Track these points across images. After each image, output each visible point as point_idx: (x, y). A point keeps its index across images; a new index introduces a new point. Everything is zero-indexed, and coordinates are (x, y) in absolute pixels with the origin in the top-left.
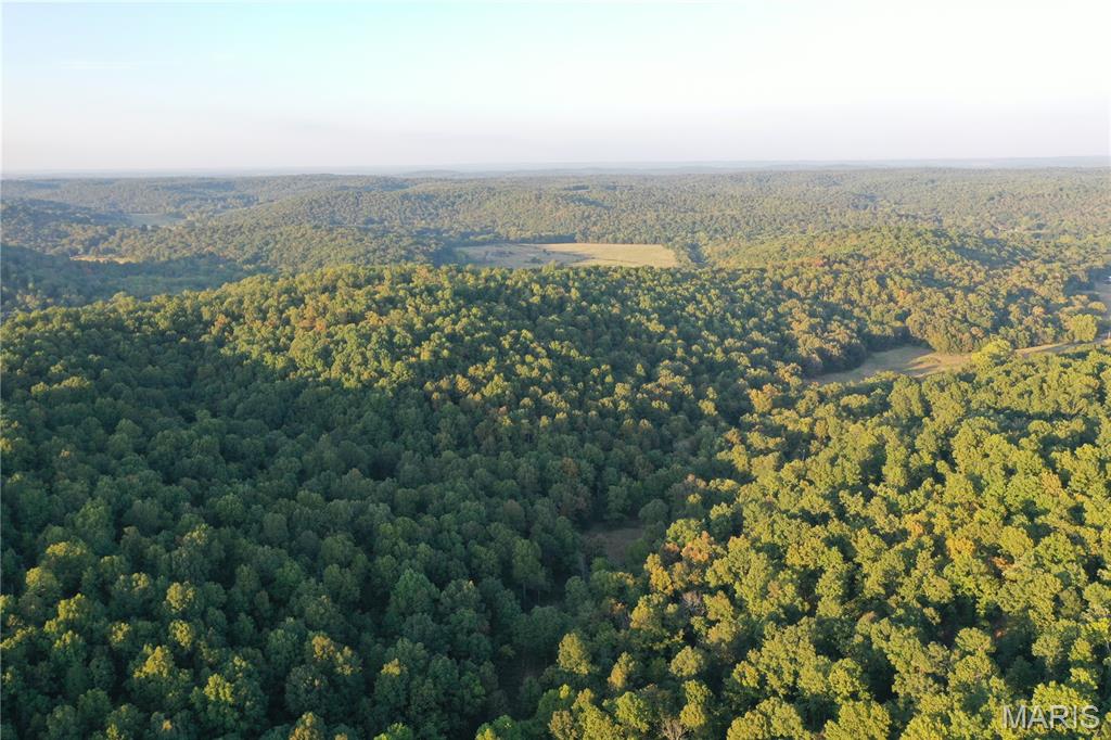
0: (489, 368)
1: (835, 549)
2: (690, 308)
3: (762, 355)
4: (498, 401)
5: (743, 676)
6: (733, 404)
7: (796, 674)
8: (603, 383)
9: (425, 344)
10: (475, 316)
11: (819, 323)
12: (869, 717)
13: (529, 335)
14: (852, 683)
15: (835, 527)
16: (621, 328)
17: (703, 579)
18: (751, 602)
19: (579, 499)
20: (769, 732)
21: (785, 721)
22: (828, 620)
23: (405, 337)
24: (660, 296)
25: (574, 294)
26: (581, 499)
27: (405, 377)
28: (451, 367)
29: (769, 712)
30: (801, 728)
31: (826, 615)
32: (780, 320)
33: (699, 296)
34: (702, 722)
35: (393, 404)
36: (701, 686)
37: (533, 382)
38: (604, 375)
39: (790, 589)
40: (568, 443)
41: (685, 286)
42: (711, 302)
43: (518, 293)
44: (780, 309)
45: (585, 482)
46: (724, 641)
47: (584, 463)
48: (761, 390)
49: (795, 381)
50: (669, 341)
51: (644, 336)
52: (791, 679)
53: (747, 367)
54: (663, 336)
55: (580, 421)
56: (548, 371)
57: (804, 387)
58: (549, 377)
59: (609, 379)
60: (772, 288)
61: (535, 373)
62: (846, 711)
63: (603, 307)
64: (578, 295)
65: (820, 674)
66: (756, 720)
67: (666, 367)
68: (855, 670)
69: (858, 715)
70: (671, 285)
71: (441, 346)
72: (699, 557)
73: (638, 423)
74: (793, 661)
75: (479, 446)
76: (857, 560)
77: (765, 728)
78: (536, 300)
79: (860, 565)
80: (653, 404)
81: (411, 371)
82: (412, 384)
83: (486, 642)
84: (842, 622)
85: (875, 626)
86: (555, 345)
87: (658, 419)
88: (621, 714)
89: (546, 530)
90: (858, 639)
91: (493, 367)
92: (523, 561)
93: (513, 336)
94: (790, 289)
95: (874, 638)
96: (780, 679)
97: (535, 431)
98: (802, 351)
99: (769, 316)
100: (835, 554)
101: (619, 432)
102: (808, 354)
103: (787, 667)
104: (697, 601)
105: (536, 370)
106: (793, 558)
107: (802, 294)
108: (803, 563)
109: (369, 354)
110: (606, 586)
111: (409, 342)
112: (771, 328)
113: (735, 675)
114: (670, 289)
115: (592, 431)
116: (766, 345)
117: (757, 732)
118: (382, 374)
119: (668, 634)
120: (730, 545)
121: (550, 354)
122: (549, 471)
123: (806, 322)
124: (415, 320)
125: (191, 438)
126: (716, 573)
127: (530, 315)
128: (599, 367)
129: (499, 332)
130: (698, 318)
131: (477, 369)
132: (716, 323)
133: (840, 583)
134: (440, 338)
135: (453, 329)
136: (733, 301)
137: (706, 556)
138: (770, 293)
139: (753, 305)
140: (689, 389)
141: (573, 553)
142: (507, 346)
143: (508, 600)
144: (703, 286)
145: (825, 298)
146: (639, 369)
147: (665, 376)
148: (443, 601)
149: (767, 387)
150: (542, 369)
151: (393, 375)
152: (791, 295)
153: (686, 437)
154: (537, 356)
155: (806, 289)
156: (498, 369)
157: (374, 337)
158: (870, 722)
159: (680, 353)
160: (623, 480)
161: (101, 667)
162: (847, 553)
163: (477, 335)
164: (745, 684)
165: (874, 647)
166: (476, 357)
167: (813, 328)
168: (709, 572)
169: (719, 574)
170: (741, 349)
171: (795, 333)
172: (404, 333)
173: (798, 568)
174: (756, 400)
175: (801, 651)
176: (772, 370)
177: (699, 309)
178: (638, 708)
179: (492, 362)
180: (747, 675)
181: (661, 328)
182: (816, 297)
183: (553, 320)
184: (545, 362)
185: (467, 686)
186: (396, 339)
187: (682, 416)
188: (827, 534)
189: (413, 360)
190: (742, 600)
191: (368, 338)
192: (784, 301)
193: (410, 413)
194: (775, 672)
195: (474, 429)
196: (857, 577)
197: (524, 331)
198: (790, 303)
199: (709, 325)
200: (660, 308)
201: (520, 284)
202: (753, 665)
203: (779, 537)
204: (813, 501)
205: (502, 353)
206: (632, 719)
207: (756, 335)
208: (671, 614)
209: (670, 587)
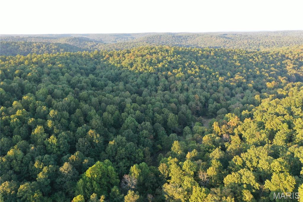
0: (179, 70)
1: (285, 124)
2: (251, 60)
3: (274, 74)
4: (180, 79)
5: (236, 161)
6: (260, 86)
7: (258, 163)
8: (215, 77)
9: (161, 63)
10: (179, 57)
11: (297, 67)
12: (285, 180)
13: (194, 63)
14: (281, 168)
15: (287, 117)
16: (226, 64)
17: (233, 132)
18: (248, 139)
19: (198, 107)
20: (241, 181)
21: (248, 178)
22: (277, 146)
23: (155, 61)
24: (241, 56)
25: (212, 54)
26: (199, 107)
27: (153, 71)
28: (168, 70)
29: (242, 174)
30: (254, 181)
31: (277, 144)
32: (283, 65)
33: (254, 57)
34: (215, 174)
35: (147, 78)
36: (217, 162)
37: (192, 75)
38: (216, 75)
39: (264, 135)
40: (198, 91)
41: (250, 54)
42: (258, 58)
43: (194, 53)
44: (283, 62)
45: (201, 102)
46: (232, 149)
47: (202, 97)
48: (271, 82)
49: (284, 81)
50: (241, 68)
51: (233, 67)
52: (256, 164)
53: (268, 77)
54: (240, 66)
55: (205, 86)
56: (197, 72)
57: (287, 83)
58: (198, 74)
59: (217, 76)
60: (281, 56)
61: (193, 73)
62: (274, 176)
63: (221, 58)
64: (213, 54)
65: (267, 163)
66: (236, 176)
67: (238, 74)
68: (283, 163)
69: (280, 178)
70: (245, 54)
71: (166, 64)
72: (233, 124)
73: (224, 88)
74: (258, 157)
75: (171, 91)
76: (294, 128)
77: (239, 179)
78: (199, 55)
79: (296, 130)
80: (231, 83)
81: (155, 70)
82: (155, 74)
83: (150, 142)
84: (283, 148)
85: (297, 149)
86: (202, 66)
87: (231, 88)
88: (184, 167)
89: (183, 113)
90: (288, 153)
91: (180, 70)
92: (171, 120)
93: (189, 63)
94: (288, 57)
95: (295, 153)
96: (251, 164)
97: (189, 88)
98: (289, 74)
99: (279, 64)
100: (285, 125)
101: (217, 91)
102: (291, 75)
103: (255, 160)
104: (228, 137)
105: (194, 72)
106: (268, 126)
107: (292, 58)
108: (272, 128)
109: (143, 64)
110: (198, 130)
111: (156, 62)
112: (278, 67)
113: (233, 160)
114: (245, 55)
115: (208, 89)
116: (276, 71)
117: (235, 180)
118: (146, 69)
119: (214, 147)
120: (245, 121)
121: (200, 68)
122: (190, 98)
123: (292, 66)
124: (160, 57)
125: (83, 79)
126: (238, 130)
127: (197, 59)
128: (215, 73)
129: (185, 62)
130: (253, 63)
131: (175, 70)
132: (259, 65)
133: (285, 135)
134: (166, 62)
135: (171, 60)
136: (266, 59)
137: (235, 125)
138: (280, 58)
139: (273, 61)
140: (245, 80)
141: (191, 121)
142: (186, 65)
143: (162, 130)
144: (257, 55)
145: (300, 60)
146: (229, 74)
147: (237, 77)
148: (139, 127)
149: (273, 82)
150: (196, 72)
151: (149, 70)
152: (288, 58)
153: (240, 94)
154: (195, 68)
155: (293, 57)
156: (182, 71)
157: (146, 60)
158: (285, 182)
159: (244, 71)
160: (215, 103)
161: (23, 130)
162: (290, 125)
163: (178, 62)
164: (236, 164)
165: (295, 156)
166: (176, 67)
167: (294, 68)
168: (235, 130)
169: (239, 130)
170: (267, 72)
171: (287, 69)
172: (155, 60)
173: (269, 129)
174: (268, 85)
175: (261, 154)
176: (276, 78)
177: (254, 61)
178: (190, 166)
179: (180, 69)
180: (238, 160)
181: (239, 64)
182: (297, 60)
183: (204, 60)
184: (197, 70)
185: (138, 153)
186: (152, 61)
187: (241, 88)
188: (283, 119)
189: (156, 67)
190: (244, 138)
191: (144, 61)
192: (285, 60)
193: (151, 80)
194: (250, 161)
195: (170, 86)
196: (293, 134)
197: (193, 62)
198: (287, 61)
199: (256, 65)
200: (240, 60)
201: (195, 51)
202: (241, 158)
203: (264, 120)
204: (280, 109)
205: (184, 67)
206: (187, 169)
207: (272, 69)
208: (217, 140)
209: (220, 133)
